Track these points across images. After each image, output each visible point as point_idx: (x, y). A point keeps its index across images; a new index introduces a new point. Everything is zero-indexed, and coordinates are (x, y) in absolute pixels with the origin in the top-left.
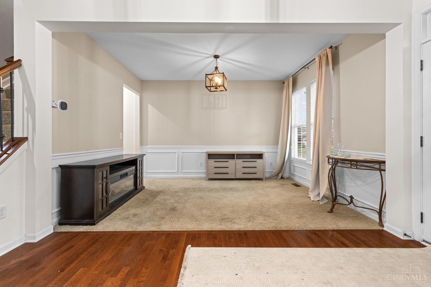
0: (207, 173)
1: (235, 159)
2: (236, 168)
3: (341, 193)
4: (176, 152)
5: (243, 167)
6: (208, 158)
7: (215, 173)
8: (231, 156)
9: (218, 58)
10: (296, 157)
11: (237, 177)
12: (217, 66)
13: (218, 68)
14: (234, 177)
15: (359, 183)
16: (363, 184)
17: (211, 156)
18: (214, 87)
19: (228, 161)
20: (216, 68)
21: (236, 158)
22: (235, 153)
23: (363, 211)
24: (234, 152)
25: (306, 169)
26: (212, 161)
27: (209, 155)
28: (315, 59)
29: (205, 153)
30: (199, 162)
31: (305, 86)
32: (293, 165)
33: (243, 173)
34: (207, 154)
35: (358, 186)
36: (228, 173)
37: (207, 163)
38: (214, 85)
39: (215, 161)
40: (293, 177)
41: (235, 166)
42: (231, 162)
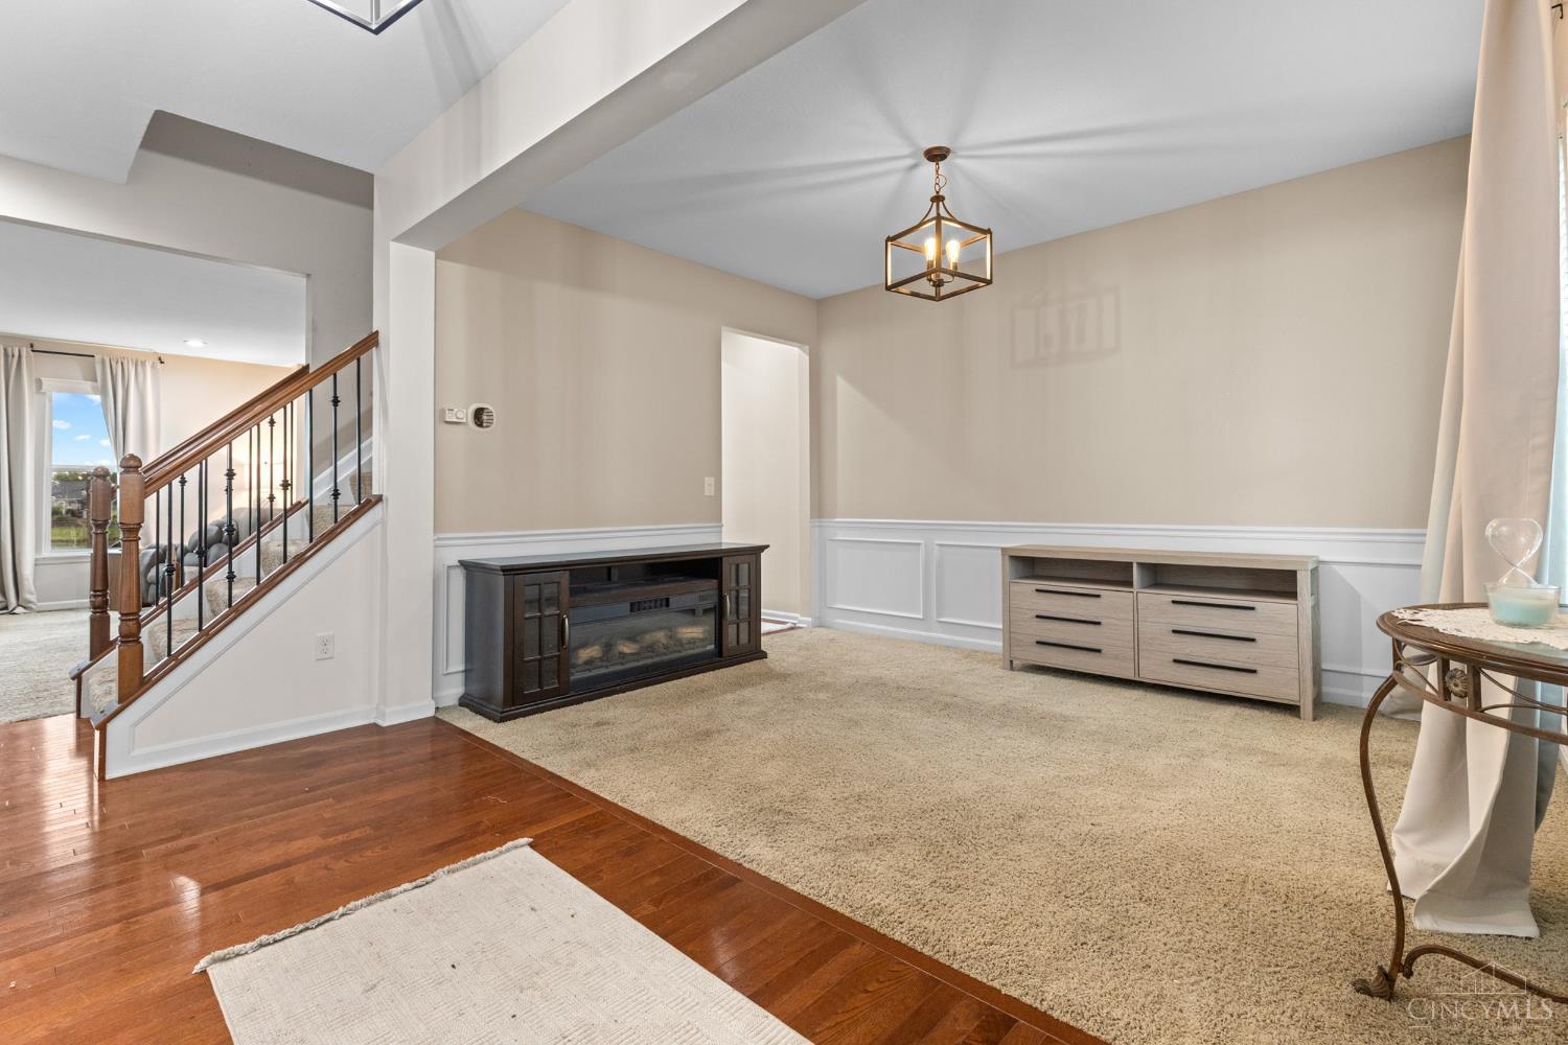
0: (1010, 635)
1: (1136, 589)
2: (1137, 629)
4: (919, 544)
5: (1177, 628)
6: (1014, 575)
7: (1039, 643)
8: (1113, 572)
9: (943, 157)
11: (1147, 675)
14: (1129, 675)
19: (1098, 596)
20: (937, 200)
21: (1141, 585)
22: (1135, 561)
26: (1027, 587)
33: (1175, 661)
34: (1007, 558)
36: (1099, 651)
37: (1007, 595)
39: (1039, 591)
41: (1136, 622)
42: (1113, 600)
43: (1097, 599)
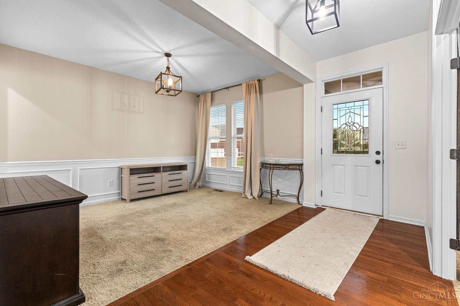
1: (162, 173)
2: (162, 182)
3: (265, 189)
4: (70, 170)
5: (170, 180)
6: (131, 174)
7: (139, 192)
8: (155, 170)
9: (170, 56)
10: (210, 166)
11: (164, 192)
12: (169, 66)
13: (169, 68)
14: (160, 193)
15: (280, 180)
16: (283, 180)
17: (134, 171)
18: (166, 90)
19: (154, 176)
20: (168, 68)
21: (163, 171)
22: (162, 166)
23: (284, 199)
24: (160, 165)
25: (226, 176)
26: (135, 177)
27: (130, 169)
28: (242, 84)
29: (118, 168)
30: (109, 181)
31: (224, 104)
32: (208, 174)
33: (169, 187)
34: (129, 169)
35: (280, 183)
36: (154, 190)
38: (164, 87)
39: (139, 177)
40: (208, 185)
41: (162, 180)
42: (157, 175)
43: (154, 177)
